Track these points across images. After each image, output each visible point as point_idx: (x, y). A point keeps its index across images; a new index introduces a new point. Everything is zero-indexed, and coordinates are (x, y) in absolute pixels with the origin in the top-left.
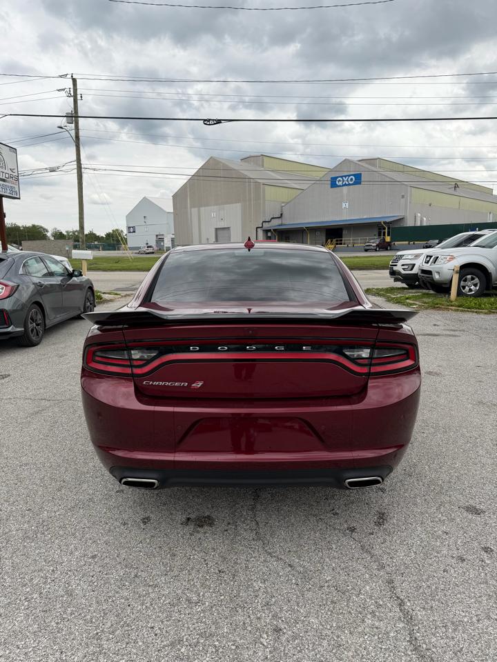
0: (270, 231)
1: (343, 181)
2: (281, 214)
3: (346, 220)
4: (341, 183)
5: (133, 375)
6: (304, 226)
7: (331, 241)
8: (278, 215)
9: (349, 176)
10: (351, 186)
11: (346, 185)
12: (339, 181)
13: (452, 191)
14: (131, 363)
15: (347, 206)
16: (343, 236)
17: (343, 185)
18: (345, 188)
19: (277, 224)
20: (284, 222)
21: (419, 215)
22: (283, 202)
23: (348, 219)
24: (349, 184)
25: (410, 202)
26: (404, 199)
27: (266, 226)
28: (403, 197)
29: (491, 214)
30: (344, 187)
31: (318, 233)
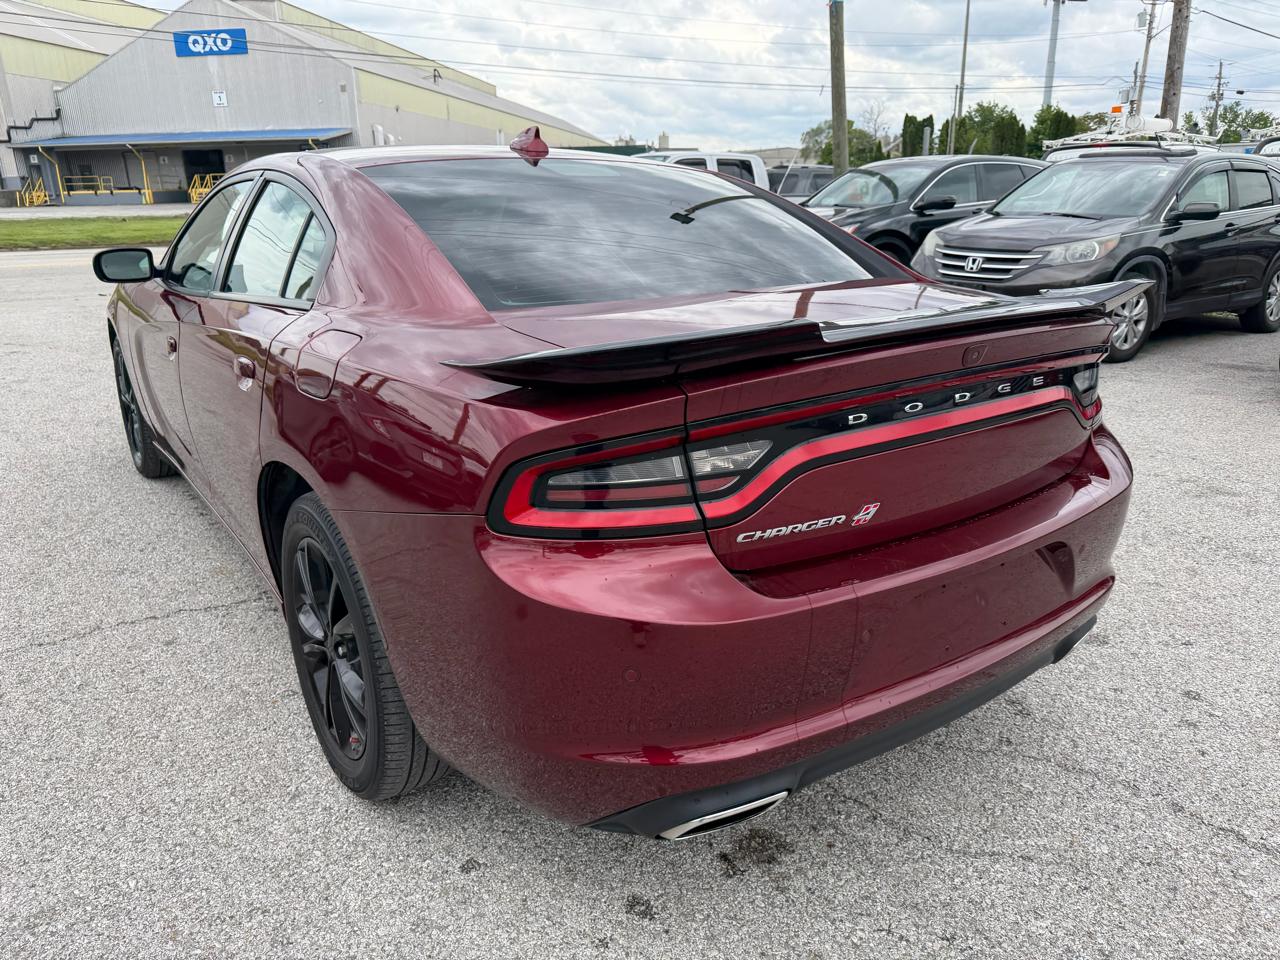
0: (35, 150)
1: (205, 43)
2: (58, 112)
3: (227, 133)
4: (199, 48)
5: (705, 523)
6: (128, 143)
7: (202, 179)
8: (49, 113)
9: (218, 32)
10: (227, 58)
11: (211, 52)
12: (195, 42)
13: (429, 84)
14: (694, 488)
15: (224, 100)
16: (226, 168)
17: (206, 54)
18: (212, 60)
19: (50, 136)
20: (68, 130)
21: (380, 128)
22: (57, 82)
23: (231, 130)
24: (220, 53)
25: (360, 102)
26: (346, 93)
27: (21, 138)
28: (343, 89)
29: (502, 133)
30: (210, 58)
31: (164, 160)
